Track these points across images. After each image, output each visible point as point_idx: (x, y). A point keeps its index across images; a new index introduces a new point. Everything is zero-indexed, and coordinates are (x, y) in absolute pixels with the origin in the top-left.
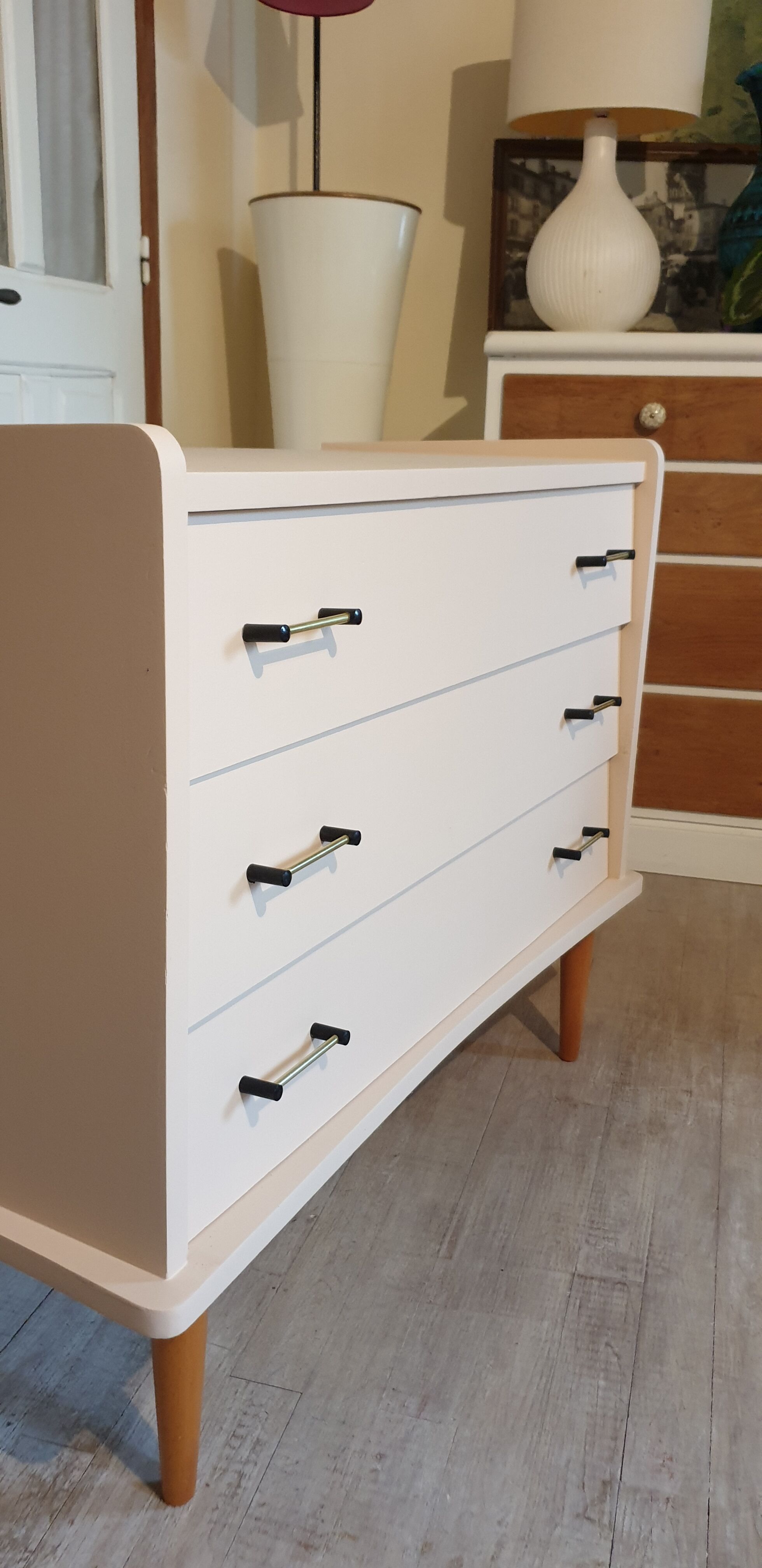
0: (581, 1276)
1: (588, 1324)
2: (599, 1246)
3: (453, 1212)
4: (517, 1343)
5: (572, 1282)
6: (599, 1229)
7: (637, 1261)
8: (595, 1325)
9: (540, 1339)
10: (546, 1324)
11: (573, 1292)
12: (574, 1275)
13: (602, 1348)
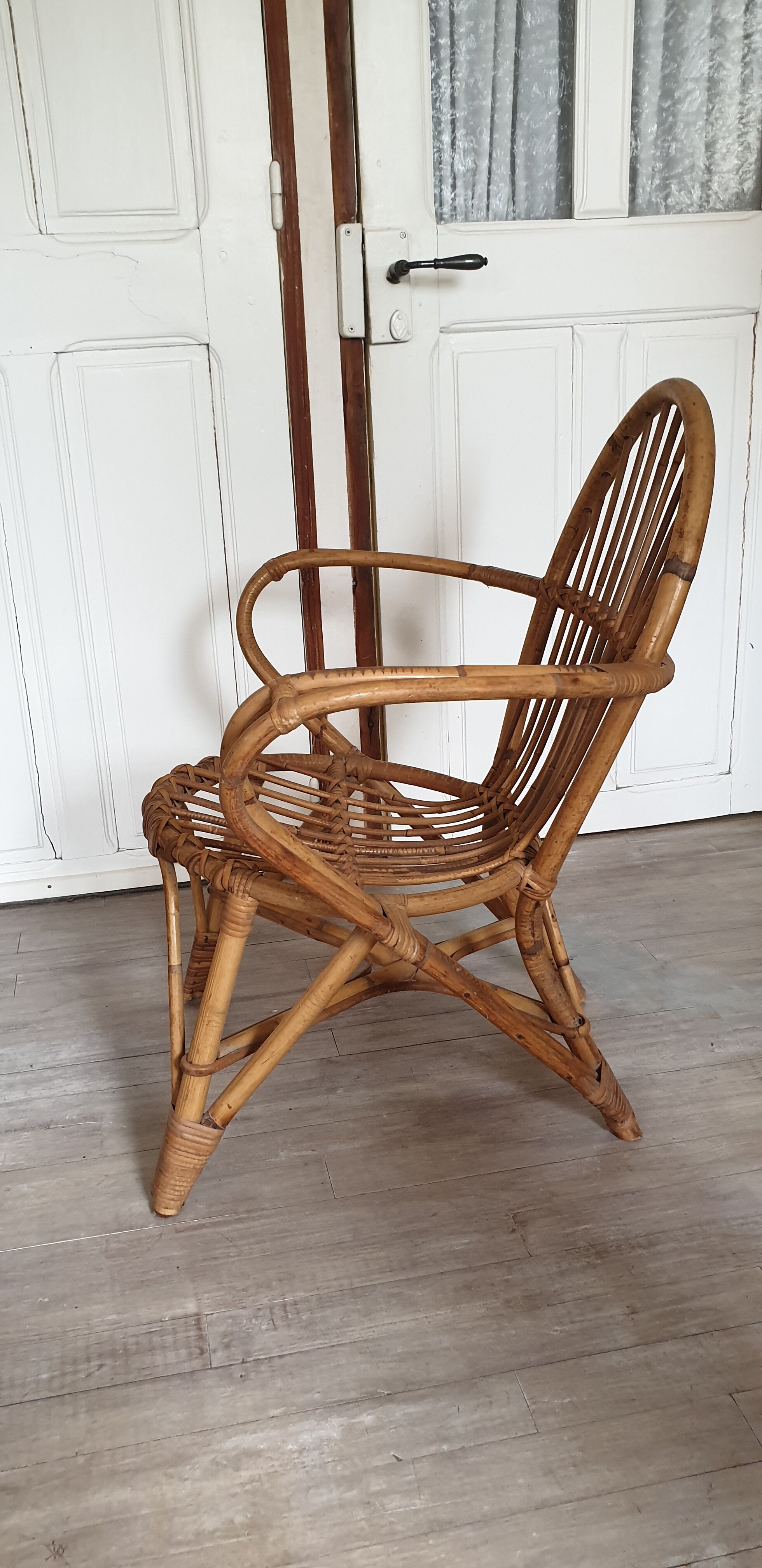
0: (198, 1321)
1: (125, 1344)
2: (256, 1320)
3: (248, 1211)
4: (76, 1307)
5: (186, 1316)
6: (285, 1311)
7: (248, 1354)
8: (125, 1350)
9: (89, 1320)
10: (114, 1317)
11: (169, 1322)
12: (197, 1314)
13: (95, 1363)
